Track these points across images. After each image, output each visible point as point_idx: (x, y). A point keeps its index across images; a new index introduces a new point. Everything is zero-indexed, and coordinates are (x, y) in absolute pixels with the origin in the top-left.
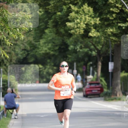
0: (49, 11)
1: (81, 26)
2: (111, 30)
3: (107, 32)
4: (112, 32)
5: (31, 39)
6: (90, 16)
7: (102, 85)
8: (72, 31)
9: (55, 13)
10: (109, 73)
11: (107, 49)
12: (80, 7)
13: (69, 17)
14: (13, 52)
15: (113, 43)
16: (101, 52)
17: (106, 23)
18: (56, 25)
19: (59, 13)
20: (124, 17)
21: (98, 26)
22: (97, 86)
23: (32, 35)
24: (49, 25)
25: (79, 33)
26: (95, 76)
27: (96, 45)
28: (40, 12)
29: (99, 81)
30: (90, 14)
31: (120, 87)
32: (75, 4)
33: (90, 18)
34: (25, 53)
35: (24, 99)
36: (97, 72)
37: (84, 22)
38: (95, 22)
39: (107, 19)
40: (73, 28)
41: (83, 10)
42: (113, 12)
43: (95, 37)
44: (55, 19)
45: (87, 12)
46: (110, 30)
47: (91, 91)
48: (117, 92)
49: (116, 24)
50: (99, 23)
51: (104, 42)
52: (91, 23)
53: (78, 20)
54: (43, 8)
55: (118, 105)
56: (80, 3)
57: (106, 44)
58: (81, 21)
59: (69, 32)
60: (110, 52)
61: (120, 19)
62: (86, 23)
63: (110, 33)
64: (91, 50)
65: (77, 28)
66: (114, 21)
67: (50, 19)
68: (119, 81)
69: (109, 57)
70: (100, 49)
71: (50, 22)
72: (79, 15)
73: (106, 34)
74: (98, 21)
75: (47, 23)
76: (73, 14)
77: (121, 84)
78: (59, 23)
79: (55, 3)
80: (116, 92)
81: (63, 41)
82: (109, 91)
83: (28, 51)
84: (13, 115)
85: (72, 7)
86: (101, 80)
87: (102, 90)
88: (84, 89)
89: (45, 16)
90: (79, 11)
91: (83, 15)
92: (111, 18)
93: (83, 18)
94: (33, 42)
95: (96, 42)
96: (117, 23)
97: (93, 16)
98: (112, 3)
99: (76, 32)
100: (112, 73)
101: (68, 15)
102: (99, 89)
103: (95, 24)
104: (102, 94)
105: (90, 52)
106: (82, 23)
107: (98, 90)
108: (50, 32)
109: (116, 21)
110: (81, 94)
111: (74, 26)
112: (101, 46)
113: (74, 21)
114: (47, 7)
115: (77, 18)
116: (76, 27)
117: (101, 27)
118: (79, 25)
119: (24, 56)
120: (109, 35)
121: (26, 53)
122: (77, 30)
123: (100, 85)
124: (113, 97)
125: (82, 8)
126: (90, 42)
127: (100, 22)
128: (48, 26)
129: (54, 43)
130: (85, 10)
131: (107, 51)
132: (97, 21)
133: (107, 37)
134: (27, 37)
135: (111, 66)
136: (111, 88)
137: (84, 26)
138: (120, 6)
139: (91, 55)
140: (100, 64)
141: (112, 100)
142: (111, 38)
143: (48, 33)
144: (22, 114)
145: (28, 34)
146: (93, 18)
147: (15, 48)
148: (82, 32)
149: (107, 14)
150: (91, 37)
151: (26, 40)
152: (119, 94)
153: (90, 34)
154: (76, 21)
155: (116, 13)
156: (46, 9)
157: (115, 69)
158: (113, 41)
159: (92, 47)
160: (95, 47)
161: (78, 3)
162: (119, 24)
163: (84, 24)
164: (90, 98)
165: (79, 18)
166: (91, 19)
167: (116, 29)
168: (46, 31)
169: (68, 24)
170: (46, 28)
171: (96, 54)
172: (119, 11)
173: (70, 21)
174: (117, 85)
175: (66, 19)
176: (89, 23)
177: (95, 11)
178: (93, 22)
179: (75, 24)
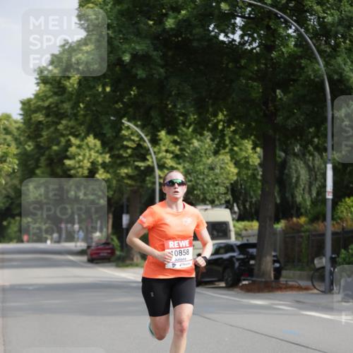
0: (42, 145)
1: (84, 165)
2: (126, 171)
3: (119, 173)
4: (127, 174)
5: (16, 182)
6: (97, 152)
7: (113, 245)
8: (72, 172)
9: (49, 148)
10: (123, 229)
11: (120, 196)
12: (82, 140)
13: (68, 153)
15: (128, 188)
16: (113, 201)
17: (119, 161)
18: (51, 163)
19: (55, 148)
20: (142, 154)
21: (108, 166)
22: (107, 247)
23: (18, 177)
25: (83, 174)
28: (29, 146)
29: (110, 241)
30: (96, 149)
32: (76, 136)
33: (96, 154)
34: (7, 201)
35: (6, 264)
37: (88, 159)
38: (103, 159)
39: (120, 156)
40: (74, 168)
41: (87, 144)
42: (127, 147)
43: (103, 180)
44: (50, 155)
45: (93, 147)
46: (124, 171)
47: (99, 253)
48: (134, 256)
49: (132, 162)
50: (110, 162)
51: (116, 187)
52: (98, 161)
53: (81, 158)
54: (33, 141)
55: (135, 273)
56: (83, 135)
57: (119, 190)
58: (84, 158)
59: (69, 173)
60: (124, 200)
61: (137, 156)
62: (91, 160)
63: (124, 175)
65: (79, 167)
66: (129, 159)
67: (43, 155)
69: (122, 206)
70: (111, 196)
71: (43, 159)
72: (82, 150)
73: (118, 177)
74: (107, 158)
75: (38, 160)
76: (73, 150)
78: (55, 161)
79: (49, 135)
82: (123, 254)
83: (12, 199)
85: (73, 139)
86: (112, 240)
87: (113, 253)
88: (89, 252)
89: (35, 152)
90: (82, 145)
91: (87, 151)
92: (125, 155)
93: (87, 154)
96: (134, 161)
97: (101, 151)
98: (126, 135)
99: (78, 173)
101: (67, 151)
102: (109, 251)
103: (104, 162)
104: (113, 259)
106: (86, 161)
107: (108, 253)
108: (43, 173)
109: (132, 159)
110: (85, 258)
111: (75, 166)
113: (75, 159)
114: (39, 140)
115: (79, 154)
116: (77, 166)
117: (112, 167)
118: (81, 163)
119: (7, 204)
120: (122, 177)
121: (10, 201)
122: (80, 170)
123: (111, 246)
124: (128, 262)
125: (86, 141)
127: (110, 160)
128: (40, 165)
130: (90, 144)
131: (120, 199)
133: (120, 179)
134: (12, 179)
135: (125, 219)
136: (125, 249)
137: (89, 165)
138: (136, 139)
141: (127, 266)
142: (126, 181)
143: (39, 174)
144: (3, 286)
145: (13, 176)
146: (101, 154)
148: (86, 172)
149: (119, 149)
151: (10, 183)
153: (98, 176)
154: (77, 159)
155: (131, 148)
156: (37, 142)
158: (127, 185)
161: (80, 134)
162: (136, 163)
163: (89, 161)
164: (97, 263)
165: (82, 154)
167: (132, 169)
169: (68, 162)
170: (38, 167)
172: (135, 145)
173: (69, 158)
175: (63, 155)
176: (95, 161)
177: (104, 144)
178: (100, 160)
179: (76, 162)
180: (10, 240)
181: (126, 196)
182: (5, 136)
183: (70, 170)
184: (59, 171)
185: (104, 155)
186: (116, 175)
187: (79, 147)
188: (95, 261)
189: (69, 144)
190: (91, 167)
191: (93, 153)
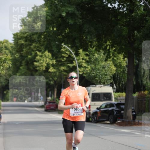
0: (23, 55)
2: (63, 68)
3: (60, 69)
6: (50, 59)
8: (38, 68)
9: (27, 56)
11: (60, 80)
12: (43, 53)
15: (64, 76)
16: (57, 82)
17: (60, 63)
18: (27, 64)
19: (30, 56)
20: (71, 60)
21: (55, 65)
22: (54, 104)
23: (11, 70)
25: (43, 69)
26: (53, 98)
27: (53, 77)
28: (17, 55)
29: (55, 101)
30: (49, 57)
32: (40, 51)
33: (49, 60)
35: (5, 112)
36: (54, 95)
37: (46, 62)
39: (61, 61)
40: (39, 66)
41: (45, 55)
42: (64, 57)
43: (52, 72)
44: (27, 60)
46: (62, 68)
47: (50, 107)
49: (66, 64)
51: (59, 75)
52: (50, 63)
53: (42, 61)
54: (19, 53)
56: (43, 50)
57: (60, 77)
58: (43, 62)
59: (36, 69)
60: (62, 82)
61: (69, 61)
62: (47, 63)
64: (50, 81)
65: (41, 66)
66: (65, 63)
67: (23, 60)
69: (61, 85)
70: (56, 80)
71: (24, 62)
72: (42, 58)
73: (59, 71)
74: (54, 62)
75: (21, 63)
76: (38, 57)
78: (30, 63)
79: (27, 50)
85: (38, 53)
87: (57, 107)
88: (45, 106)
89: (20, 58)
90: (43, 55)
91: (45, 58)
92: (63, 60)
93: (45, 60)
95: (53, 75)
96: (67, 63)
98: (63, 51)
99: (40, 69)
101: (35, 58)
102: (55, 106)
103: (53, 64)
104: (56, 110)
105: (49, 82)
106: (44, 63)
108: (24, 68)
112: (56, 78)
114: (22, 53)
115: (41, 60)
116: (40, 65)
117: (57, 66)
118: (42, 64)
119: (6, 83)
120: (62, 71)
123: (56, 104)
125: (44, 53)
126: (49, 75)
127: (56, 63)
130: (46, 55)
134: (8, 71)
138: (68, 53)
139: (50, 84)
140: (56, 89)
142: (63, 73)
143: (22, 69)
144: (4, 122)
145: (9, 69)
146: (51, 60)
148: (44, 68)
149: (60, 58)
150: (50, 72)
151: (7, 73)
153: (50, 70)
154: (40, 62)
155: (66, 57)
156: (21, 53)
159: (51, 79)
160: (53, 78)
162: (68, 65)
164: (49, 112)
165: (42, 60)
167: (66, 67)
168: (21, 68)
169: (35, 63)
170: (21, 65)
171: (53, 83)
172: (68, 56)
175: (33, 60)
176: (49, 63)
177: (53, 55)
178: (51, 63)
179: (39, 63)
180: (8, 100)
181: (63, 80)
182: (5, 51)
183: (37, 67)
184: (31, 68)
185: (53, 60)
186: (59, 70)
187: (41, 56)
188: (48, 111)
189: (36, 55)
190: (46, 66)
191: (47, 59)
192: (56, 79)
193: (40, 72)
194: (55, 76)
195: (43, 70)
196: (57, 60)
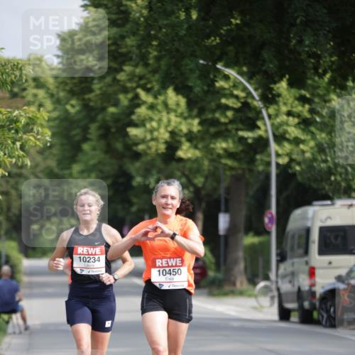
0: (92, 104)
1: (160, 136)
2: (224, 145)
3: (213, 149)
4: (225, 150)
5: (52, 163)
6: (181, 115)
7: (204, 262)
8: (141, 147)
9: (103, 109)
10: (219, 236)
11: (215, 184)
13: (134, 117)
14: (13, 192)
15: (228, 173)
16: (203, 192)
17: (212, 130)
18: (106, 133)
19: (112, 110)
20: (250, 118)
21: (196, 137)
23: (54, 155)
24: (90, 134)
25: (157, 150)
27: (191, 176)
28: (73, 106)
30: (179, 111)
31: (242, 266)
32: (148, 90)
33: (178, 120)
35: (36, 291)
37: (166, 127)
38: (188, 127)
39: (215, 122)
40: (143, 141)
41: (164, 103)
42: (227, 108)
43: (189, 160)
44: (104, 121)
45: (174, 107)
46: (221, 145)
48: (236, 278)
49: (234, 132)
50: (199, 131)
51: (209, 170)
52: (181, 130)
53: (154, 124)
54: (78, 99)
56: (156, 88)
57: (214, 175)
58: (159, 125)
59: (135, 148)
60: (222, 191)
61: (242, 122)
62: (170, 129)
63: (221, 152)
65: (152, 139)
66: (230, 127)
67: (93, 120)
68: (241, 254)
69: (217, 202)
70: (200, 185)
71: (93, 127)
72: (156, 112)
73: (212, 154)
74: (195, 125)
75: (85, 129)
76: (142, 111)
77: (245, 259)
78: (113, 130)
79: (104, 89)
80: (232, 278)
81: (121, 167)
82: (220, 276)
84: (10, 325)
87: (203, 273)
90: (158, 104)
91: (164, 114)
92: (223, 120)
93: (165, 120)
94: (56, 170)
95: (190, 170)
96: (237, 130)
97: (186, 115)
98: (225, 89)
99: (149, 148)
100: (226, 237)
101: (132, 113)
103: (190, 132)
104: (203, 283)
106: (162, 130)
107: (196, 273)
108: (94, 149)
109: (235, 126)
111: (145, 137)
112: (202, 180)
113: (144, 125)
114: (87, 96)
115: (151, 119)
116: (149, 137)
117: (202, 139)
118: (156, 134)
120: (219, 156)
122: (152, 144)
123: (200, 263)
124: (227, 288)
126: (178, 170)
127: (200, 128)
128: (89, 136)
129: (101, 171)
130: (169, 103)
131: (215, 189)
132: (193, 125)
133: (215, 158)
134: (45, 159)
135: (223, 221)
136: (223, 268)
137: (167, 136)
138: (242, 95)
140: (200, 217)
141: (226, 294)
142: (224, 161)
143: (88, 151)
145: (47, 153)
146: (185, 118)
147: (17, 183)
148: (162, 148)
149: (214, 111)
150: (181, 160)
151: (42, 166)
152: (241, 282)
153: (180, 154)
154: (148, 126)
155: (232, 108)
156: (84, 99)
157: (232, 229)
158: (227, 168)
160: (189, 180)
161: (152, 88)
162: (241, 133)
163: (167, 131)
165: (156, 118)
166: (180, 123)
167: (234, 142)
168: (86, 147)
169: (133, 131)
170: (85, 139)
172: (239, 105)
173: (135, 125)
174: (236, 262)
175: (127, 119)
176: (176, 130)
177: (191, 104)
178: (184, 128)
179: (146, 132)
181: (224, 184)
182: (35, 91)
183: (137, 144)
184: (119, 146)
185: (189, 121)
186: (208, 151)
187: (152, 107)
189: (136, 102)
190: (169, 140)
191: (172, 116)
192: (199, 181)
193: (149, 158)
194: (198, 171)
195: (158, 155)
196: (204, 117)
